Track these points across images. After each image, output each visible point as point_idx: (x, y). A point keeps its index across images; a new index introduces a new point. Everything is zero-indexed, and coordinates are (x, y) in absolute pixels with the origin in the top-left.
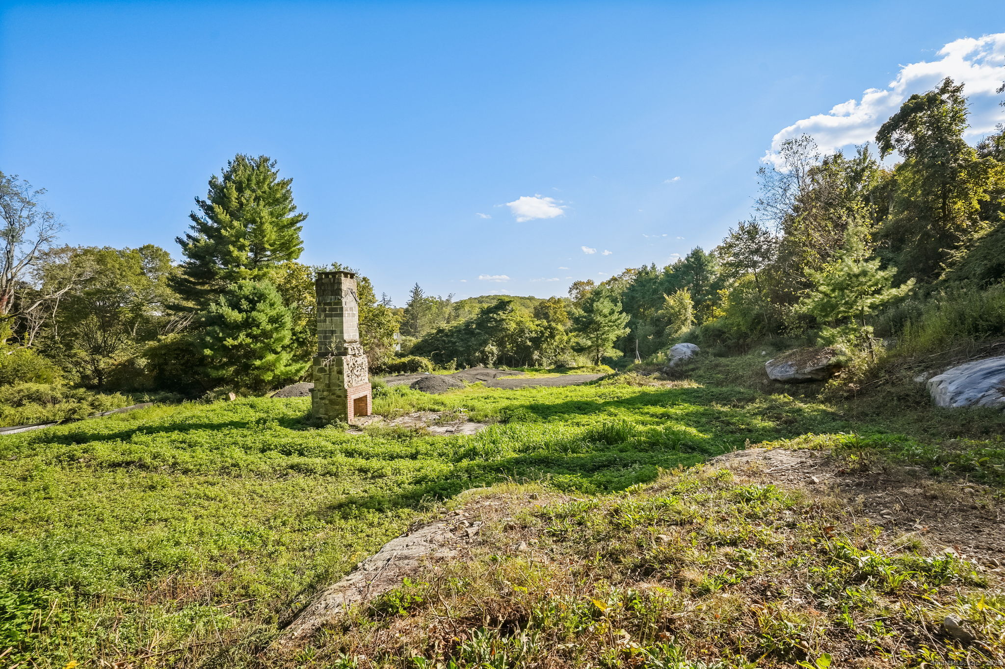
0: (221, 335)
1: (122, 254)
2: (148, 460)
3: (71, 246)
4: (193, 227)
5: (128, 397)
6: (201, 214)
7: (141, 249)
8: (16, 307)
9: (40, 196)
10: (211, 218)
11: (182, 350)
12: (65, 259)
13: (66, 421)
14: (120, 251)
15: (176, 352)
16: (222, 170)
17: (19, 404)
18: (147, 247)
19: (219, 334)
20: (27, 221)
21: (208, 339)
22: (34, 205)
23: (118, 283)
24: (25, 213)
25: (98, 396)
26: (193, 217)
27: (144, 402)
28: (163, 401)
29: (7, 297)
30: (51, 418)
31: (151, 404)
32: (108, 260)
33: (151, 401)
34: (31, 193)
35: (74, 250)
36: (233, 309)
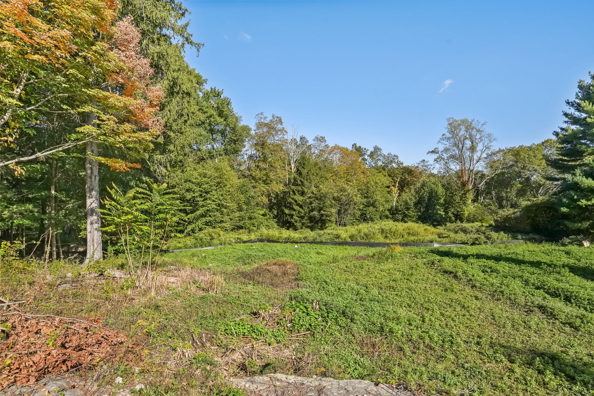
0: (576, 197)
1: (530, 148)
2: (460, 274)
3: (502, 149)
4: (566, 122)
5: (508, 235)
6: (572, 111)
7: (543, 143)
8: (475, 184)
9: (484, 126)
10: (579, 111)
11: (548, 208)
12: (500, 156)
13: (473, 244)
14: (529, 147)
15: (544, 209)
16: (590, 73)
17: (456, 232)
18: (547, 141)
19: (574, 196)
20: (479, 140)
21: (565, 200)
22: (481, 131)
23: (527, 166)
24: (478, 136)
25: (491, 233)
26: (566, 115)
27: (518, 239)
28: (530, 240)
29: (471, 179)
30: (466, 241)
31: (522, 241)
32: (521, 153)
33: (523, 239)
34: (480, 125)
35: (503, 150)
36: (587, 178)
